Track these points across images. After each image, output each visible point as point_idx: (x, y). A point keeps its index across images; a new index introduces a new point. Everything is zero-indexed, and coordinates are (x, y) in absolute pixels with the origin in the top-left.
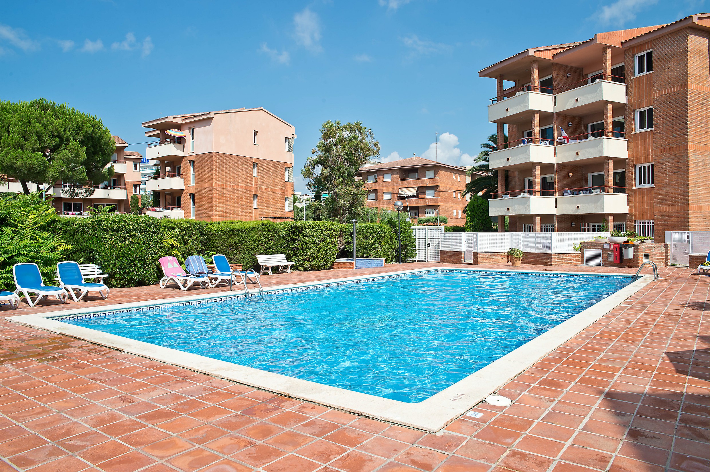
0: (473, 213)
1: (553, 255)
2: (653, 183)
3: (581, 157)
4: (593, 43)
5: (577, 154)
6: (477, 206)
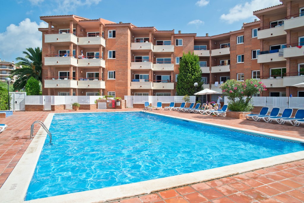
1: (90, 105)
2: (115, 78)
3: (90, 65)
4: (99, 21)
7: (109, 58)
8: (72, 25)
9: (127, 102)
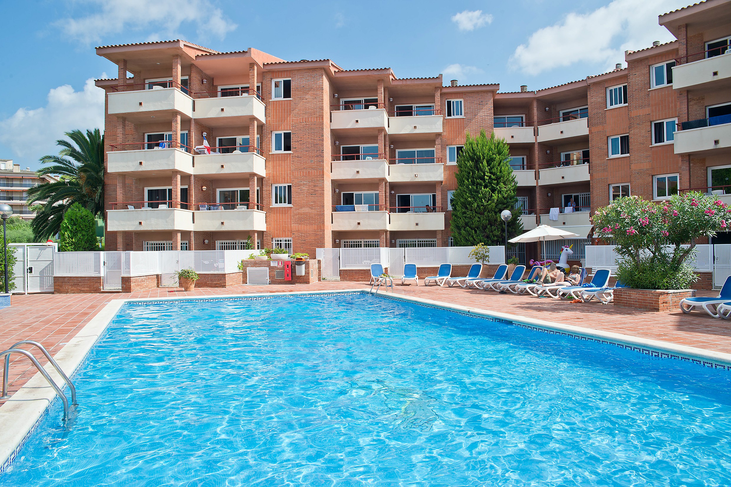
0: (75, 227)
1: (226, 275)
2: (290, 202)
3: (225, 171)
4: (247, 55)
5: (222, 166)
6: (81, 218)
7: (274, 151)
8: (179, 68)
9: (323, 265)
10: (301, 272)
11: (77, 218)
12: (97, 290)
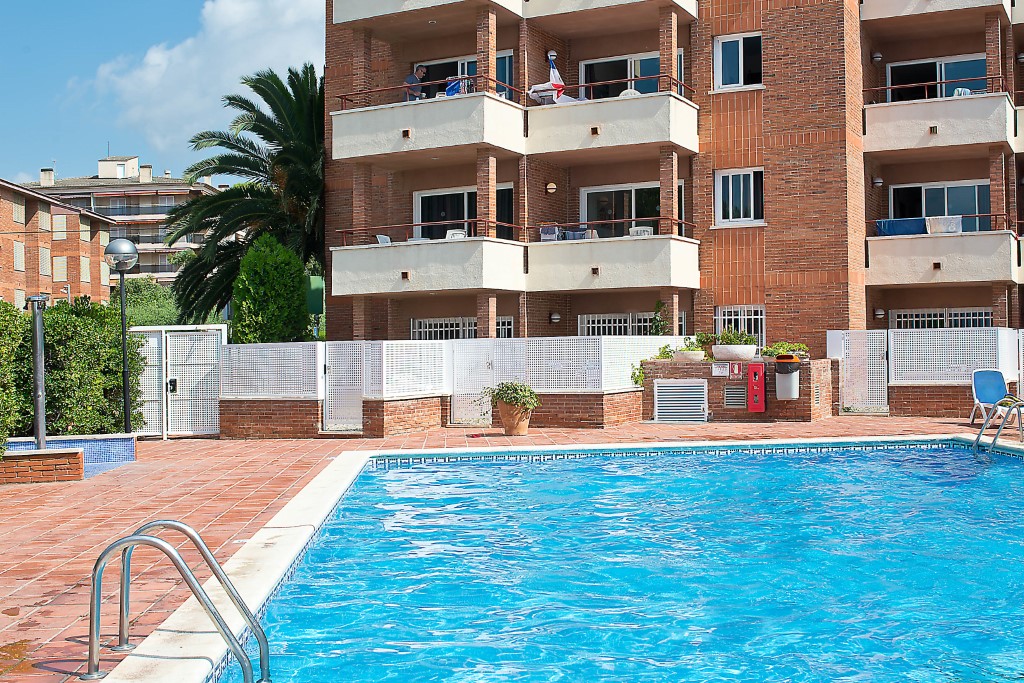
0: (262, 290)
1: (605, 398)
2: (759, 215)
5: (595, 131)
6: (276, 269)
7: (719, 86)
9: (844, 374)
10: (789, 390)
11: (268, 268)
12: (310, 432)
